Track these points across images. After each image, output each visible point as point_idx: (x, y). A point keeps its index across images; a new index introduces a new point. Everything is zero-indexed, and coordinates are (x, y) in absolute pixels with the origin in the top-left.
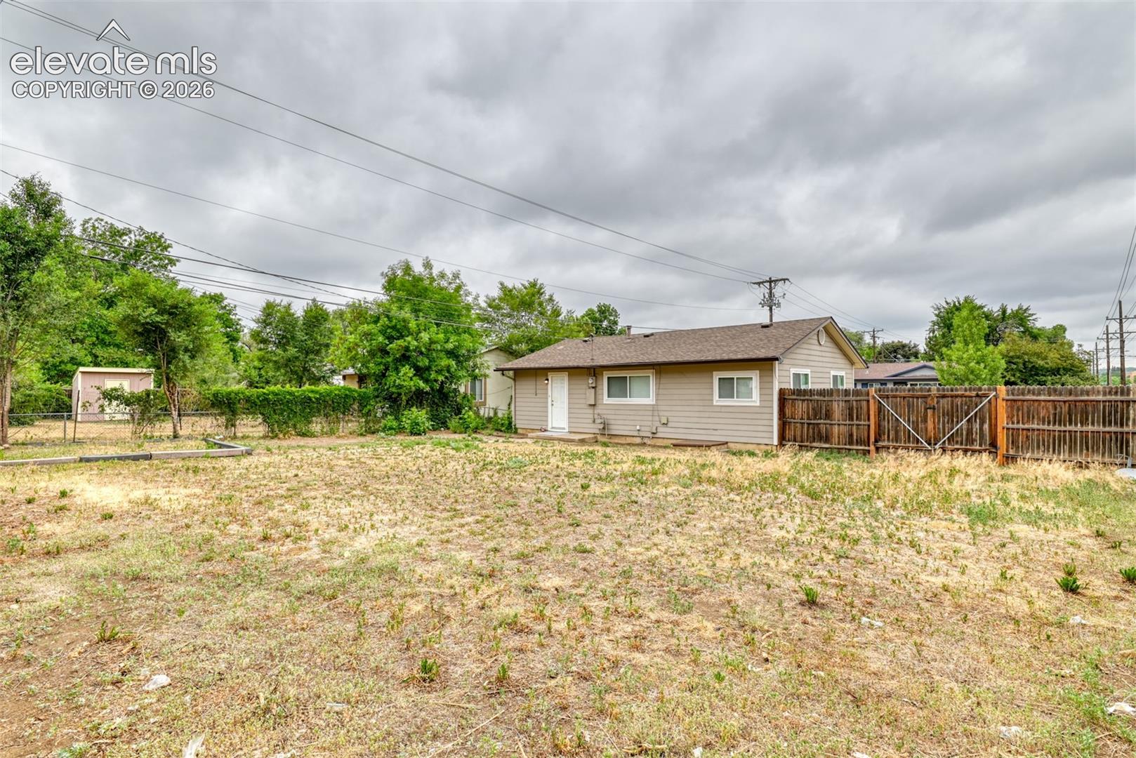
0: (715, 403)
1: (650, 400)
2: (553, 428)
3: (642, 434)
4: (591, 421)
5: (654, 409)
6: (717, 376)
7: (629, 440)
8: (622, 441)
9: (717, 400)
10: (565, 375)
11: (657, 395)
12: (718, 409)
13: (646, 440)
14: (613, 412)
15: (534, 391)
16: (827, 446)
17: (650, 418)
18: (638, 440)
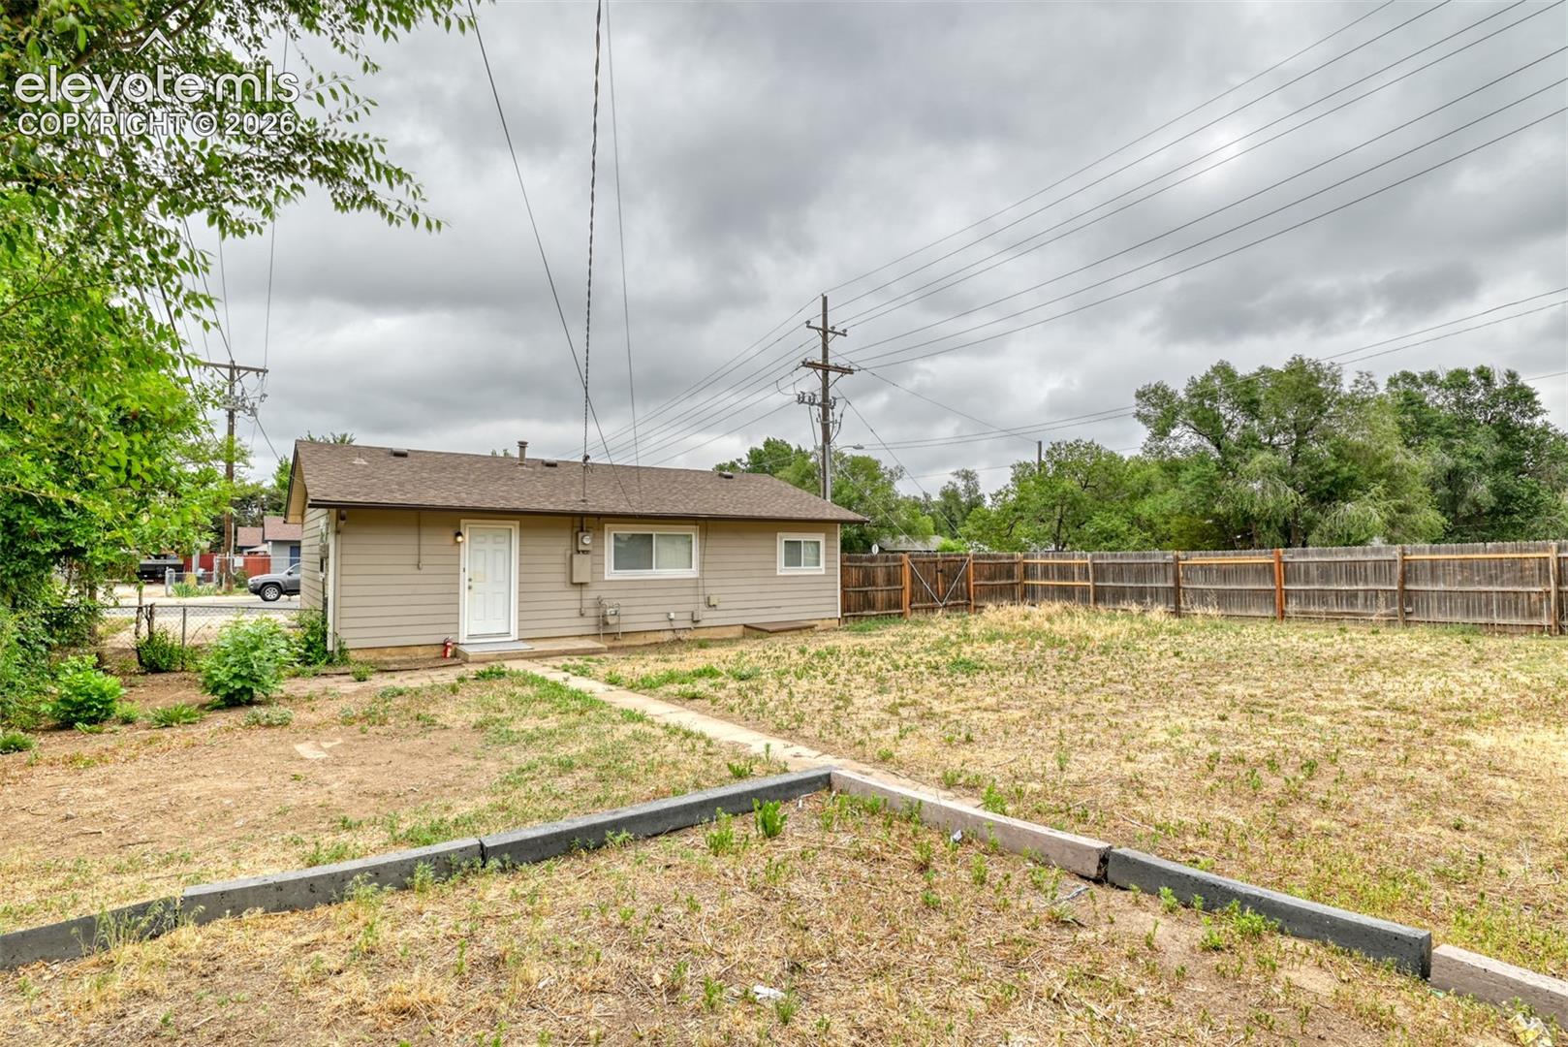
0: (778, 573)
1: (693, 573)
2: (470, 636)
3: (677, 625)
4: (576, 613)
5: (696, 584)
6: (782, 538)
7: (651, 638)
8: (639, 641)
9: (782, 570)
10: (514, 526)
11: (702, 563)
12: (782, 581)
13: (681, 635)
14: (623, 594)
15: (414, 560)
16: (875, 613)
17: (691, 599)
18: (668, 636)
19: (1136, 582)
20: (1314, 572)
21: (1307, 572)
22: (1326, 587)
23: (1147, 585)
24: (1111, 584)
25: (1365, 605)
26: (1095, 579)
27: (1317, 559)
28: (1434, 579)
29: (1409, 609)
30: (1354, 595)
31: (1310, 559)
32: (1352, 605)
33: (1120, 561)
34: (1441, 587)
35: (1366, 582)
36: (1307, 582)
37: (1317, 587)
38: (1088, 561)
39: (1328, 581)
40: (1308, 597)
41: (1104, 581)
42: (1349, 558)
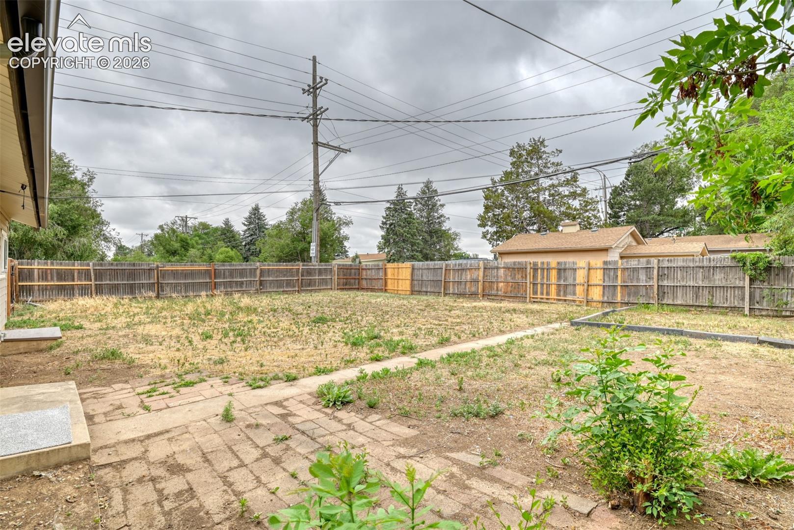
19: (128, 281)
20: (227, 273)
21: (224, 274)
22: (232, 280)
23: (136, 282)
24: (108, 282)
25: (246, 287)
26: (96, 280)
27: (229, 268)
28: (269, 276)
29: (261, 287)
30: (242, 283)
31: (226, 268)
32: (241, 287)
33: (116, 268)
34: (271, 279)
35: (247, 278)
36: (224, 278)
37: (228, 280)
38: (91, 267)
39: (233, 278)
40: (225, 284)
41: (102, 281)
42: (240, 268)
